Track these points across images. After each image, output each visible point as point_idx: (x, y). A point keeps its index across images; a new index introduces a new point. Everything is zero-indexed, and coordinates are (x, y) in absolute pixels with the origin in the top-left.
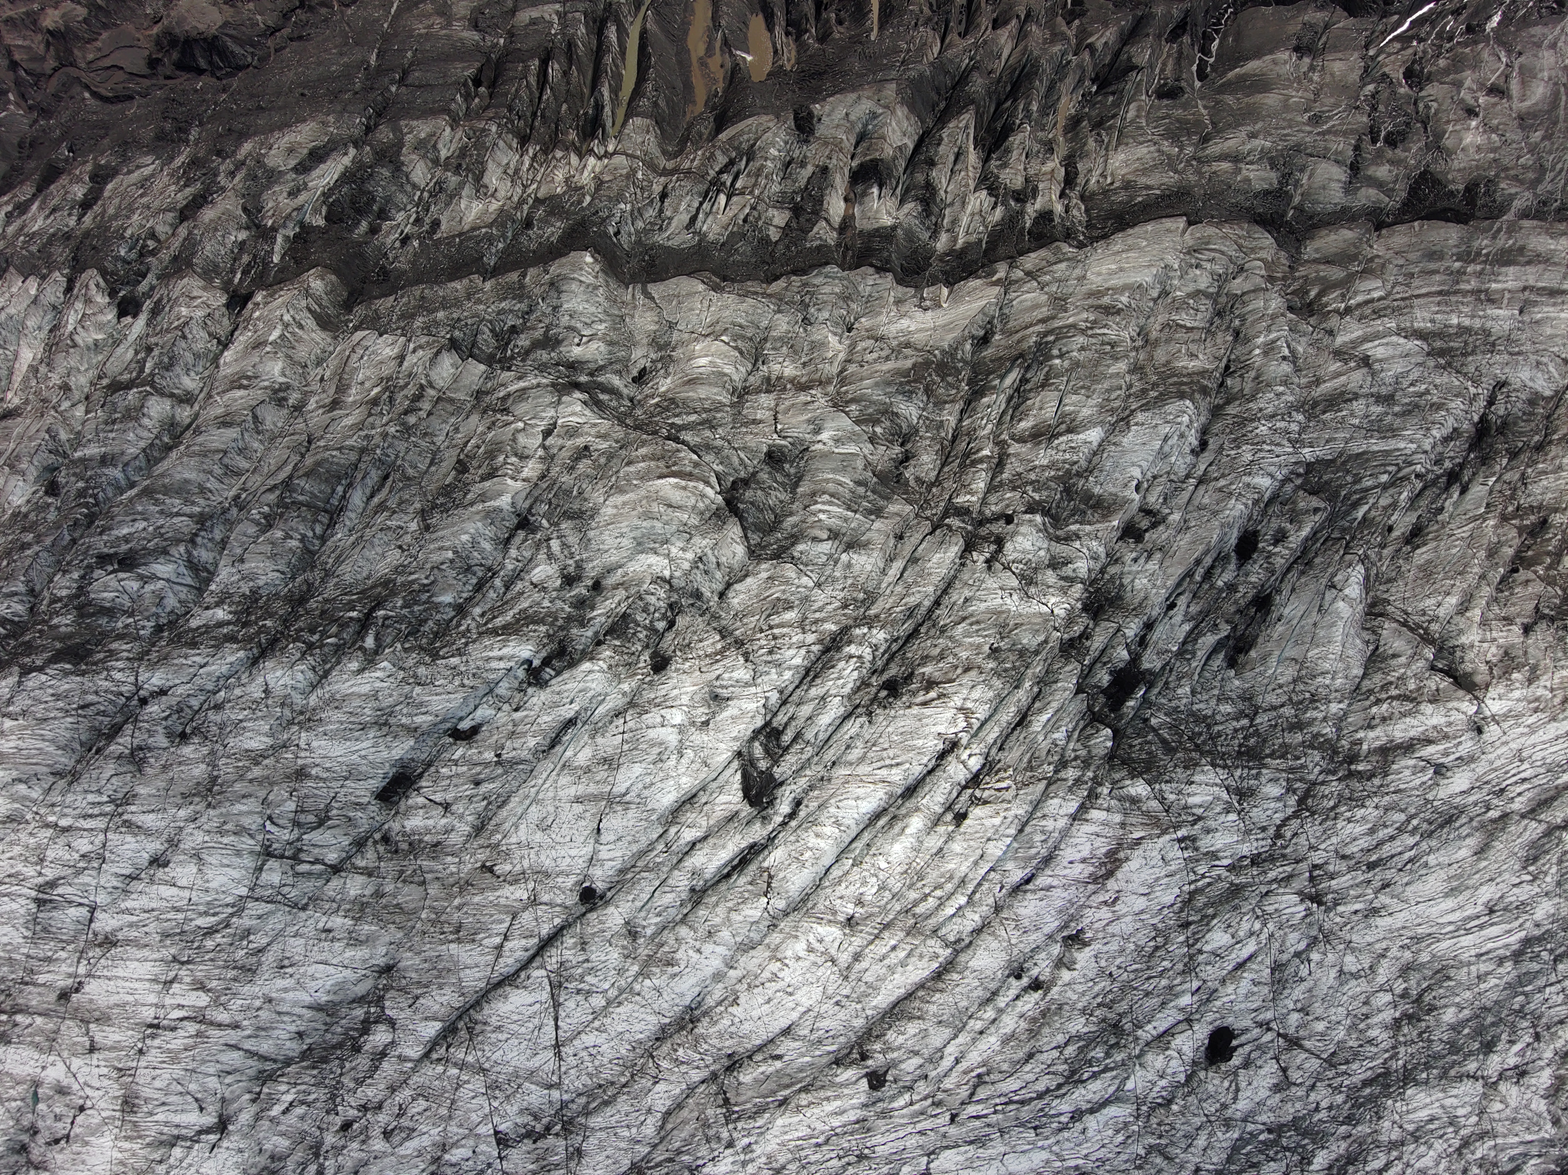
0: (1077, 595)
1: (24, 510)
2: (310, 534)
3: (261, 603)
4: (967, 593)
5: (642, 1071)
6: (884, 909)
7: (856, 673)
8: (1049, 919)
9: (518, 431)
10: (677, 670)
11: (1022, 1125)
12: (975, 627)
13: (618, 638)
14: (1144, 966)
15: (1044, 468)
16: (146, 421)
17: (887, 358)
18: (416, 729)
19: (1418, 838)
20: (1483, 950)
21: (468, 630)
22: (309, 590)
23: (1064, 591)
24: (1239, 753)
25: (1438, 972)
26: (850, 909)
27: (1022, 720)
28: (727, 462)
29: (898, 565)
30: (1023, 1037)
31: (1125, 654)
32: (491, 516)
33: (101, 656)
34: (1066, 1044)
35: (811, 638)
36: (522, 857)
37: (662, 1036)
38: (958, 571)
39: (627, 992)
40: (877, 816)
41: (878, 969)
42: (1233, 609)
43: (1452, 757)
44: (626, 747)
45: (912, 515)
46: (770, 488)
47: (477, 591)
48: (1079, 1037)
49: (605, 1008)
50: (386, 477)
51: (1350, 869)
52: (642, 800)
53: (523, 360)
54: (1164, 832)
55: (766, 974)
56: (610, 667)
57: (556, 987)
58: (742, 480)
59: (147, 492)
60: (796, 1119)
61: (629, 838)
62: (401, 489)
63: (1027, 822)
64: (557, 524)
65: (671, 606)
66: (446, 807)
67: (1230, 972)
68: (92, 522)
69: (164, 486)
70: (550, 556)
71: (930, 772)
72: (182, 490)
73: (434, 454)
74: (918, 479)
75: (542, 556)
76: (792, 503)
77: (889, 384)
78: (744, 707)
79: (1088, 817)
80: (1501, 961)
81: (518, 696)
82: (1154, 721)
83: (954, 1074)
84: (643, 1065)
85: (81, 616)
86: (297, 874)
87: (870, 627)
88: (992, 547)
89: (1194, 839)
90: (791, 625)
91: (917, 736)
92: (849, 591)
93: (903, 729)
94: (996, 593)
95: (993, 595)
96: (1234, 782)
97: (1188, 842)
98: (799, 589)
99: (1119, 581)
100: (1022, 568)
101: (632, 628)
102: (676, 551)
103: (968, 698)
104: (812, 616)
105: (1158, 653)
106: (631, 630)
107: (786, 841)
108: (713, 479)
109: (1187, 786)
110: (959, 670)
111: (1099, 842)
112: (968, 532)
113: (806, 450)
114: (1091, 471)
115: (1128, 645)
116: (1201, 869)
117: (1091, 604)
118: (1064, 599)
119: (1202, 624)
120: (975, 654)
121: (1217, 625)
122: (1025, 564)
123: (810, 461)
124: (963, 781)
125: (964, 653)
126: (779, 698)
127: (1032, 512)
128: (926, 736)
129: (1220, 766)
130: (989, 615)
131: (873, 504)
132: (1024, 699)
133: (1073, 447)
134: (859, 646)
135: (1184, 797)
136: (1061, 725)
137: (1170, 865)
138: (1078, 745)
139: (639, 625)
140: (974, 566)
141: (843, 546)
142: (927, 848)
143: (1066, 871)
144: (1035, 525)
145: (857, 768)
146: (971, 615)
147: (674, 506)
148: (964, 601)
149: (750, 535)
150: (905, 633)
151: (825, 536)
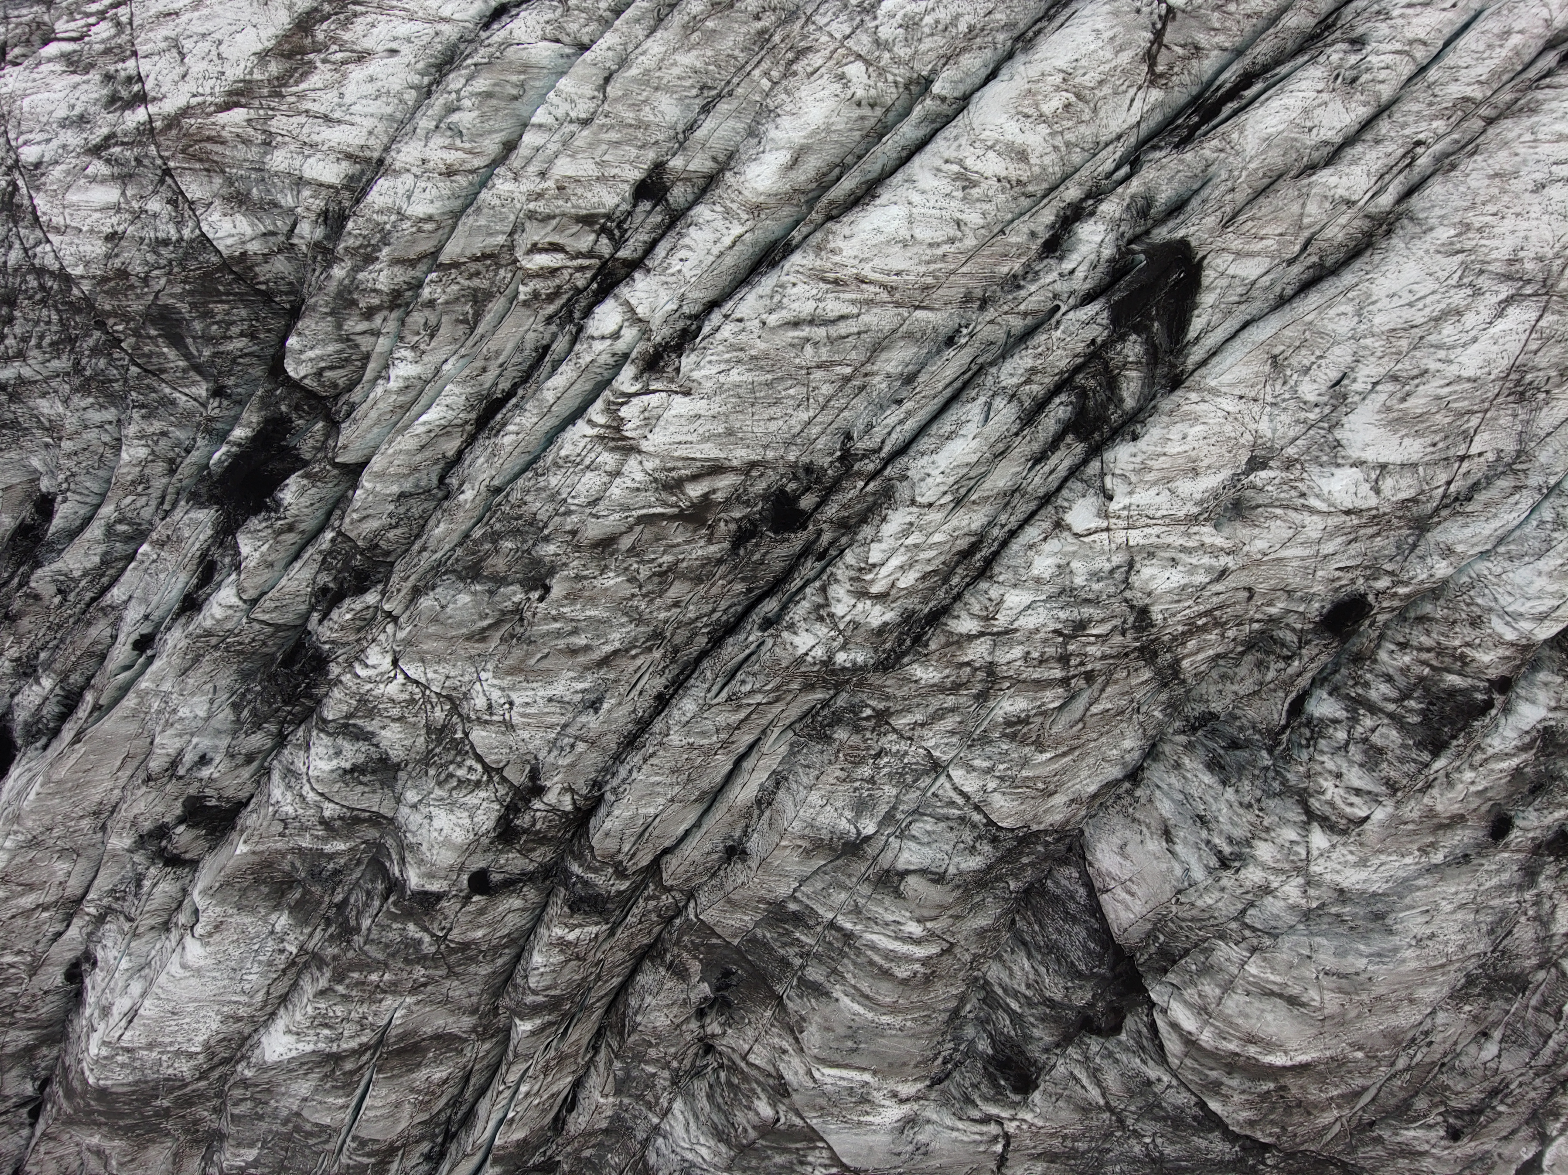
4: (591, 721)
7: (872, 556)
12: (581, 639)
15: (394, 987)
24: (13, 302)
27: (488, 412)
28: (1135, 1081)
29: (742, 791)
31: (246, 544)
35: (976, 649)
38: (608, 771)
42: (25, 624)
45: (703, 899)
46: (1029, 1002)
54: (173, 121)
58: (1097, 1029)
63: (494, 160)
71: (718, 300)
74: (681, 971)
76: (975, 957)
78: (1162, 496)
79: (345, 168)
82: (202, 390)
87: (829, 662)
88: (527, 818)
89: (113, 102)
90: (1018, 682)
91: (741, 391)
92: (868, 748)
93: (772, 411)
94: (523, 715)
95: (532, 710)
96: (22, 232)
97: (124, 94)
98: (986, 764)
99: (245, 713)
100: (460, 766)
101: (1411, 711)
102: (1286, 888)
103: (609, 474)
104: (963, 700)
105: (180, 540)
106: (1412, 704)
107: (1097, 148)
108: (1173, 1046)
109: (120, 229)
110: (626, 542)
111: (325, 103)
112: (579, 857)
113: (936, 1082)
114: (293, 963)
115: (237, 567)
116: (104, 30)
117: (308, 668)
118: (368, 686)
119: (88, 595)
120: (585, 578)
121: (60, 591)
122: (451, 776)
123: (930, 1054)
124: (637, 275)
125: (612, 580)
126: (1065, 510)
127: (426, 893)
128: (720, 389)
129: (52, 273)
130: (544, 665)
131: (788, 933)
132: (481, 460)
133: (326, 1026)
134: (860, 619)
135: (128, 202)
136: (401, 391)
137: (166, 39)
138: (365, 343)
139: (1391, 716)
140: (571, 779)
141: (871, 851)
142: (738, 112)
143: (405, 29)
144: (421, 862)
145: (896, 321)
146: (587, 668)
147: (1280, 996)
148: (600, 700)
149: (1082, 891)
150: (742, 637)
151: (912, 881)
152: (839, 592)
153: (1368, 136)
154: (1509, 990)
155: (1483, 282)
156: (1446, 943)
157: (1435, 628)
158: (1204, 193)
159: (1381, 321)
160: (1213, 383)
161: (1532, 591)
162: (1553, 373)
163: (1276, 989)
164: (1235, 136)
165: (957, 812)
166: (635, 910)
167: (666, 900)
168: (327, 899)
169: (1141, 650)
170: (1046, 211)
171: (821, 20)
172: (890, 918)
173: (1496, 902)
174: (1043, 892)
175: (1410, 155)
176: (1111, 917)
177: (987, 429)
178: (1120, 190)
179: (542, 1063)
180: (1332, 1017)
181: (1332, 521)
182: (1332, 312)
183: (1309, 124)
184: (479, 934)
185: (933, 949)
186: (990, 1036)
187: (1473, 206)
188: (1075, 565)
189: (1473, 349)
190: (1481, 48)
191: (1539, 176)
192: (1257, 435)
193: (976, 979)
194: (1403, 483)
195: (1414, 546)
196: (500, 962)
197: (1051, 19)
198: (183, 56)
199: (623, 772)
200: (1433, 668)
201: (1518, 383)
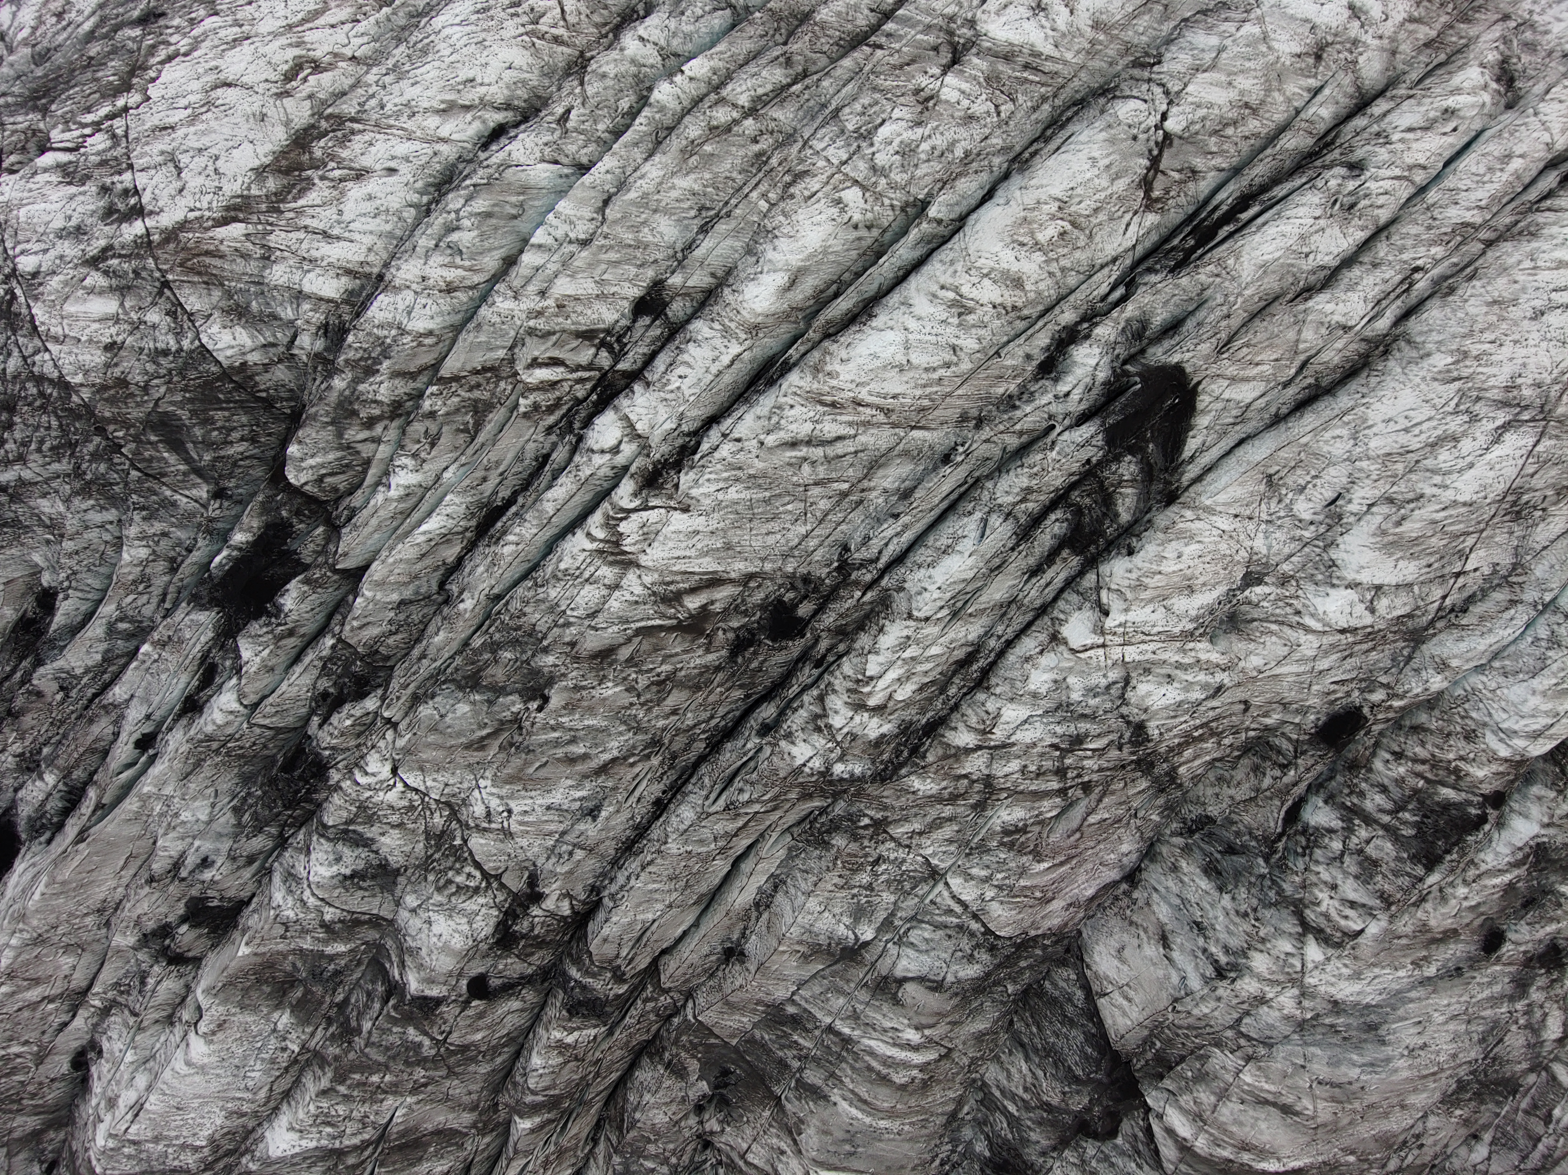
4: (590, 827)
7: (870, 667)
8: (457, 32)
12: (578, 748)
15: (395, 1087)
23: (365, 811)
24: (11, 408)
27: (487, 520)
29: (739, 894)
31: (247, 648)
35: (973, 762)
38: (606, 876)
42: (28, 720)
45: (701, 1000)
46: (1026, 1106)
52: (1465, 405)
54: (171, 235)
58: (1093, 1134)
63: (492, 278)
71: (716, 416)
74: (680, 1070)
76: (974, 1060)
78: (1158, 612)
79: (345, 282)
82: (202, 492)
87: (826, 772)
88: (526, 924)
89: (110, 214)
90: (1016, 794)
91: (740, 508)
92: (866, 856)
93: (769, 526)
94: (521, 823)
95: (531, 819)
96: (21, 340)
97: (121, 206)
98: (984, 873)
99: (247, 817)
100: (458, 872)
101: (1405, 823)
102: (1281, 999)
103: (609, 587)
104: (960, 810)
105: (181, 641)
106: (1406, 816)
107: (1092, 271)
108: (1168, 1151)
109: (119, 339)
110: (624, 653)
111: (323, 219)
112: (577, 962)
114: (296, 1061)
115: (238, 670)
116: (99, 142)
117: (308, 774)
118: (368, 794)
119: (90, 692)
120: (584, 688)
121: (62, 688)
122: (450, 882)
123: (928, 1157)
124: (637, 387)
125: (610, 690)
126: (1062, 622)
127: (425, 998)
128: (718, 506)
129: (51, 381)
130: (542, 773)
131: (786, 1036)
132: (481, 569)
133: (328, 1124)
134: (858, 731)
135: (126, 313)
136: (401, 499)
137: (162, 153)
138: (366, 450)
139: (1386, 827)
140: (569, 886)
141: (869, 957)
142: (736, 232)
143: (404, 148)
144: (420, 967)
145: (893, 440)
146: (585, 776)
147: (1274, 1105)
148: (598, 808)
149: (1079, 994)
150: (740, 743)
151: (910, 988)
152: (837, 703)
153: (1366, 258)
154: (1500, 1094)
155: (1480, 408)
156: (1438, 1053)
157: (1430, 739)
158: (1201, 315)
159: (1377, 444)
160: (1208, 502)
161: (1526, 709)
162: (1550, 492)
163: (1270, 1097)
164: (1231, 262)
165: (955, 920)
166: (633, 1012)
167: (664, 1000)
168: (328, 999)
169: (1138, 762)
170: (1041, 335)
171: (818, 145)
172: (888, 1024)
173: (1488, 1013)
174: (1041, 993)
175: (1408, 282)
176: (1108, 1022)
177: (983, 547)
178: (1115, 314)
179: (542, 1159)
180: (1325, 1125)
181: (1327, 640)
182: (1327, 435)
183: (1305, 250)
184: (479, 1036)
185: (931, 1055)
186: (988, 1137)
187: (1471, 334)
188: (1071, 680)
189: (1469, 475)
190: (1482, 170)
191: (1538, 303)
192: (1252, 552)
193: (974, 1081)
194: (1398, 602)
195: (1410, 658)
196: (499, 1060)
197: (1047, 140)
198: (179, 171)
199: (621, 879)
200: (1428, 781)
201: (1514, 503)
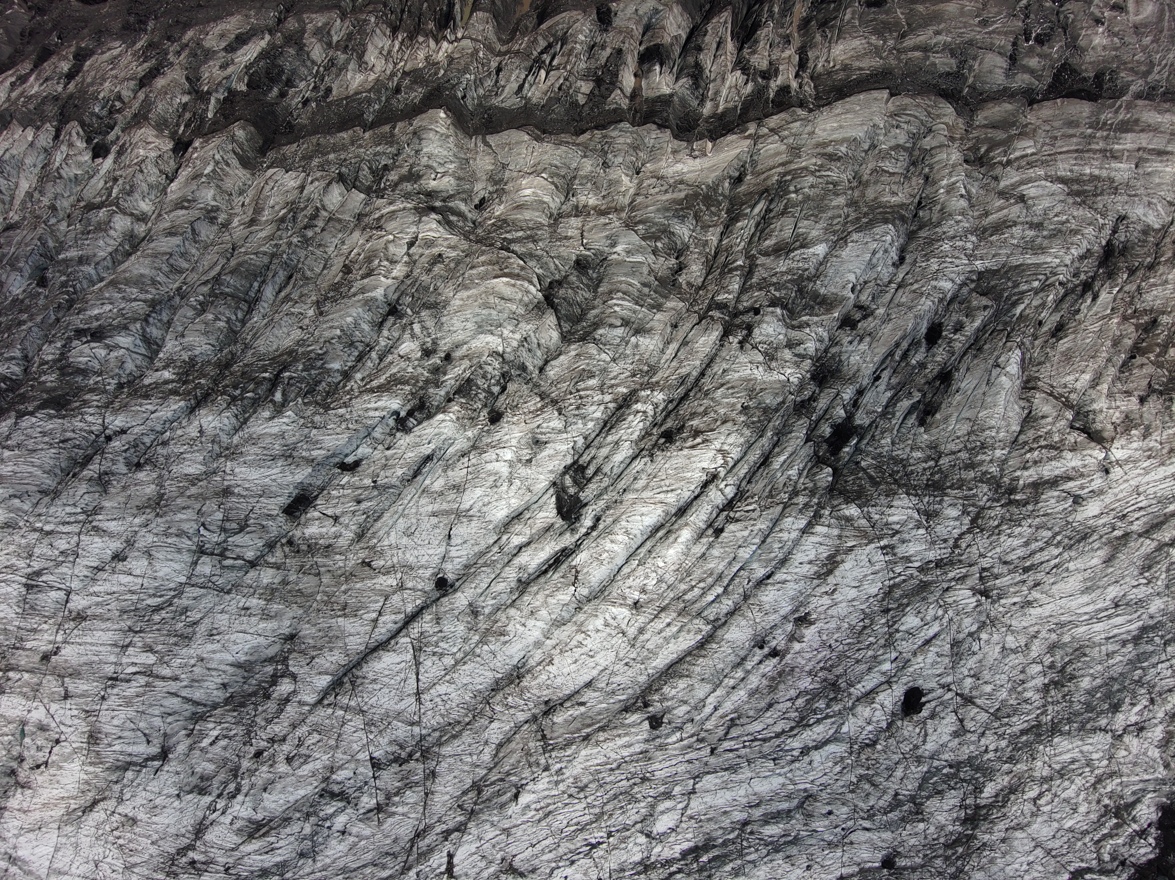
0: (807, 368)
1: (20, 297)
2: (234, 318)
3: (197, 367)
4: (725, 366)
5: (481, 713)
6: (661, 596)
7: (641, 424)
8: (784, 604)
9: (389, 242)
10: (508, 422)
11: (764, 757)
12: (730, 391)
13: (464, 397)
14: (855, 641)
15: (783, 273)
16: (112, 233)
17: (666, 191)
18: (313, 460)
19: (1061, 549)
20: (1111, 634)
21: (352, 390)
22: (233, 358)
23: (797, 365)
24: (927, 485)
25: (1076, 650)
26: (636, 595)
27: (765, 461)
28: (545, 267)
29: (674, 346)
30: (765, 691)
31: (842, 413)
32: (369, 303)
33: (78, 404)
34: (797, 697)
35: (608, 398)
36: (393, 555)
37: (497, 687)
38: (719, 350)
39: (470, 655)
40: (657, 529)
41: (657, 640)
42: (923, 381)
43: (1086, 490)
44: (470, 477)
45: (684, 310)
46: (578, 287)
47: (359, 361)
48: (806, 692)
49: (454, 666)
50: (290, 277)
51: (1010, 572)
52: (482, 515)
53: (393, 191)
54: (871, 542)
55: (574, 643)
56: (458, 419)
57: (417, 650)
58: (557, 281)
59: (113, 283)
60: (596, 751)
61: (473, 542)
62: (301, 286)
63: (768, 535)
64: (418, 313)
65: (503, 375)
66: (336, 519)
67: (920, 647)
68: (72, 306)
69: (125, 279)
70: (413, 336)
71: (696, 498)
72: (139, 282)
73: (326, 261)
74: (689, 284)
75: (407, 336)
76: (594, 300)
77: (667, 210)
78: (558, 448)
79: (814, 531)
80: (1124, 643)
81: (389, 439)
82: (863, 464)
83: (713, 719)
84: (482, 709)
85: (63, 374)
86: (223, 567)
87: (652, 390)
88: (743, 332)
89: (893, 547)
90: (593, 389)
91: (686, 470)
92: (636, 364)
93: (677, 465)
94: (747, 366)
95: (744, 367)
96: (923, 507)
97: (889, 549)
98: (599, 362)
99: (838, 359)
100: (766, 348)
101: (474, 390)
102: (507, 333)
103: (725, 442)
104: (609, 382)
105: (867, 413)
106: (474, 392)
107: (589, 546)
108: (535, 279)
109: (888, 509)
110: (719, 422)
111: (822, 549)
112: (726, 321)
113: (605, 259)
114: (818, 277)
115: (844, 406)
116: (898, 569)
117: (818, 375)
118: (797, 370)
119: (900, 392)
120: (730, 410)
121: (911, 393)
122: (769, 344)
123: (608, 268)
124: (721, 507)
125: (722, 410)
126: (584, 443)
127: (774, 306)
128: (693, 470)
129: (912, 494)
130: (741, 382)
131: (655, 301)
132: (766, 445)
133: (805, 257)
134: (644, 404)
135: (886, 517)
136: (794, 465)
137: (875, 566)
138: (807, 480)
139: (480, 388)
140: (730, 346)
141: (632, 331)
142: (694, 553)
143: (797, 570)
144: (776, 316)
145: (642, 494)
146: (728, 382)
147: (506, 299)
148: (723, 372)
149: (562, 324)
150: (679, 396)
151: (619, 324)
152: (652, 413)
153: (513, 553)
156: (457, 319)
158: (557, 535)
159: (503, 502)
161: (446, 428)
163: (507, 301)
165: (606, 346)
166: (706, 304)
167: (696, 308)
168: (808, 299)
169: (557, 402)
171: (673, 578)
172: (625, 311)
173: (444, 333)
174: (574, 322)
176: (554, 317)
177: (611, 464)
178: (581, 534)
179: (733, 248)
180: (489, 294)
181: (508, 444)
183: (531, 555)
184: (756, 293)
185: (610, 302)
186: (589, 275)
188: (581, 426)
189: (478, 495)
190: (480, 584)
192: (532, 468)
193: (593, 292)
194: (487, 457)
195: (476, 440)
197: (604, 585)
198: (869, 560)
199: (714, 350)
200: (468, 403)
201: (459, 489)
